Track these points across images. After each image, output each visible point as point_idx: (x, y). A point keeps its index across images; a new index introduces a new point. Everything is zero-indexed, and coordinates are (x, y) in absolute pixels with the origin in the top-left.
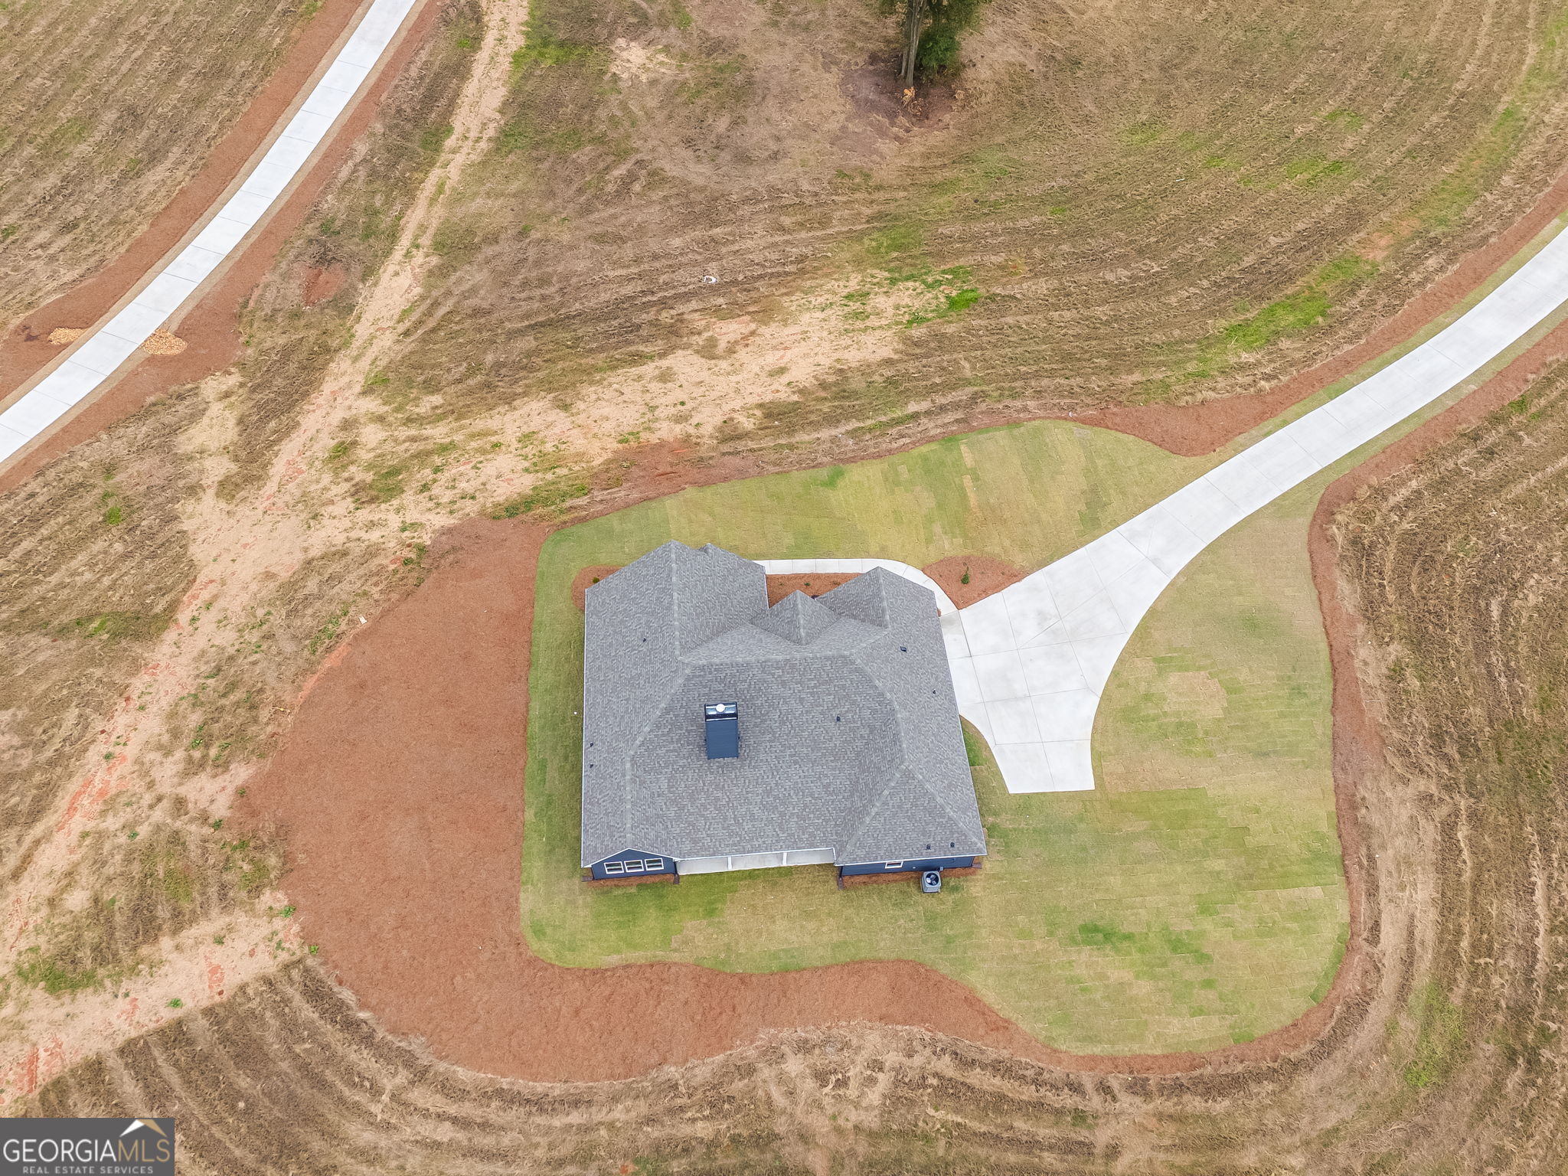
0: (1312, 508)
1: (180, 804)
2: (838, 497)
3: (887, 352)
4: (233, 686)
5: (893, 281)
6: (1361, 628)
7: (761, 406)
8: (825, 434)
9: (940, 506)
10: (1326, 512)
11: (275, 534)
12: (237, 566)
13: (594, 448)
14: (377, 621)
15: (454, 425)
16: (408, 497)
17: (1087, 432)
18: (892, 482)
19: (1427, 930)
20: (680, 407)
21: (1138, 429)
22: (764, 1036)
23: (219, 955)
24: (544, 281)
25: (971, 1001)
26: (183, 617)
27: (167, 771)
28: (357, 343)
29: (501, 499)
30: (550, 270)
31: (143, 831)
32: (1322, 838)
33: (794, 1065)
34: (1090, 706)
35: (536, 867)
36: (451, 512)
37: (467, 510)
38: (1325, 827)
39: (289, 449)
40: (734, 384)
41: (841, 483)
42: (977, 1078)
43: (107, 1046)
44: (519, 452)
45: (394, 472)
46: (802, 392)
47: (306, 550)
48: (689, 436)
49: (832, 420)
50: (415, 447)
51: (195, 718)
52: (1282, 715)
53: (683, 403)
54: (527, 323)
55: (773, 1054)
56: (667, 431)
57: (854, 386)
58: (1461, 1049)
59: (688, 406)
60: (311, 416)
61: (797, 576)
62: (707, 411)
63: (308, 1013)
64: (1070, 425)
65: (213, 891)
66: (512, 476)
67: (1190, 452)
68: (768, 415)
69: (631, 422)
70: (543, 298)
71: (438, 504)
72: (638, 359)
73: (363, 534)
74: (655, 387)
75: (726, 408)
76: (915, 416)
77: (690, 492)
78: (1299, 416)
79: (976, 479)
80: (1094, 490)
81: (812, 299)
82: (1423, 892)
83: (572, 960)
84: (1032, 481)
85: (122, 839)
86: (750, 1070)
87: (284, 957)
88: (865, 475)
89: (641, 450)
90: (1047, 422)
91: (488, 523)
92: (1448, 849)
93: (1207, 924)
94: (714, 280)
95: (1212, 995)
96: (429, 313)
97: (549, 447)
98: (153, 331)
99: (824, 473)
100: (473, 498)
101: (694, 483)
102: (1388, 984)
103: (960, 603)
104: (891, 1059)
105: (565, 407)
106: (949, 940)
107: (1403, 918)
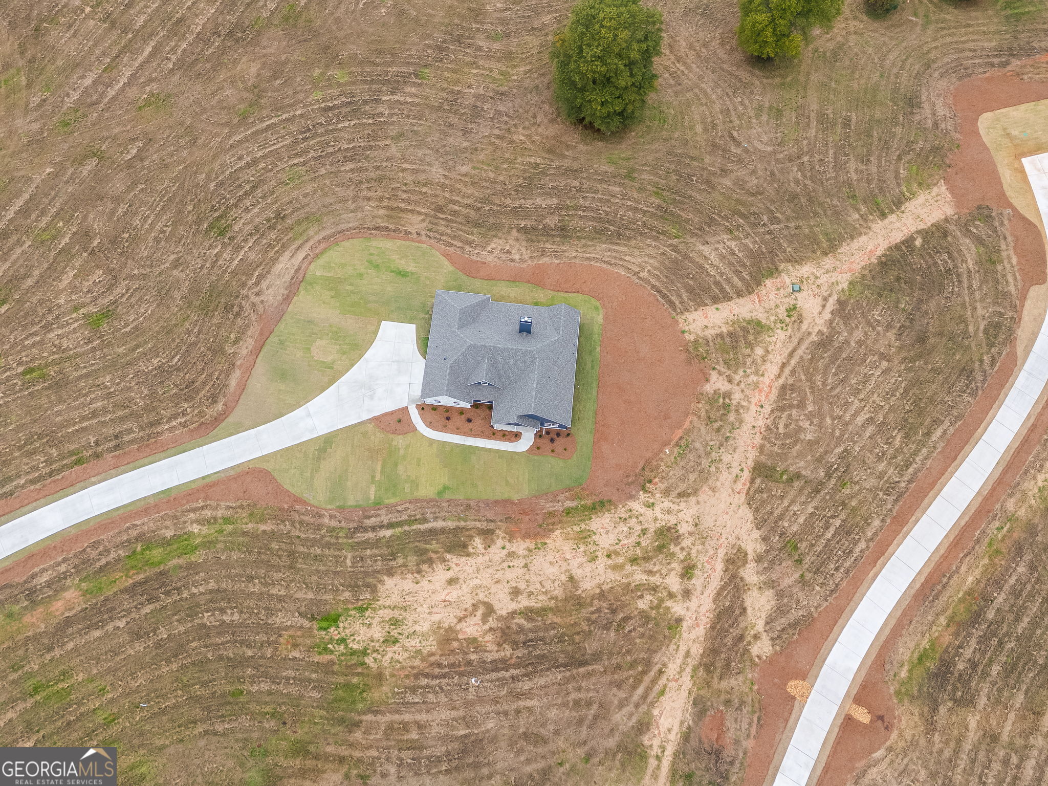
0: (223, 424)
1: (730, 381)
2: (443, 479)
3: (389, 582)
4: (718, 430)
5: (364, 653)
6: (238, 363)
7: (468, 555)
8: (439, 524)
9: (396, 465)
10: (218, 420)
11: (714, 518)
12: (729, 500)
13: (559, 542)
14: (661, 451)
15: (630, 579)
16: (652, 528)
17: (306, 496)
18: (415, 484)
19: (287, 254)
20: (511, 565)
21: (279, 491)
22: (525, 265)
23: (705, 322)
24: (577, 703)
25: (453, 263)
26: (746, 474)
27: (737, 397)
28: (689, 670)
29: (607, 515)
30: (574, 714)
31: (741, 372)
32: (306, 288)
33: (517, 257)
34: (369, 354)
35: (596, 329)
36: (631, 511)
37: (623, 510)
38: (302, 292)
39: (715, 583)
40: (479, 576)
41: (441, 487)
42: (459, 244)
43: (737, 300)
44: (597, 548)
45: (660, 549)
46: (444, 560)
47: (698, 503)
48: (510, 541)
49: (433, 532)
50: (650, 566)
51: (732, 417)
52: (294, 334)
53: (509, 567)
54: (590, 668)
55: (522, 260)
56: (521, 546)
57: (415, 558)
58: (299, 223)
59: (505, 564)
60: (708, 608)
61: (475, 436)
62: (497, 558)
63: (674, 299)
64: (312, 502)
65: (711, 344)
66: (602, 531)
67: (261, 471)
68: (465, 546)
69: (537, 557)
70: (579, 689)
71: (637, 518)
72: (528, 614)
73: (673, 506)
74: (522, 586)
75: (486, 558)
76: (391, 526)
77: (516, 497)
78: (194, 481)
79: (373, 477)
80: (319, 459)
81: (418, 644)
82: (279, 267)
83: (586, 298)
84: (346, 470)
85: (748, 371)
86: (531, 258)
87: (684, 317)
88: (427, 491)
89: (536, 535)
90: (324, 506)
91: (613, 498)
92: (260, 278)
93: (363, 270)
94: (473, 680)
95: (372, 251)
96: (648, 690)
97: (582, 548)
98: (809, 700)
99: (447, 496)
100: (621, 518)
101: (512, 503)
102: (311, 243)
103: (405, 410)
104: (485, 253)
105: (571, 579)
106: (455, 281)
107: (293, 260)
